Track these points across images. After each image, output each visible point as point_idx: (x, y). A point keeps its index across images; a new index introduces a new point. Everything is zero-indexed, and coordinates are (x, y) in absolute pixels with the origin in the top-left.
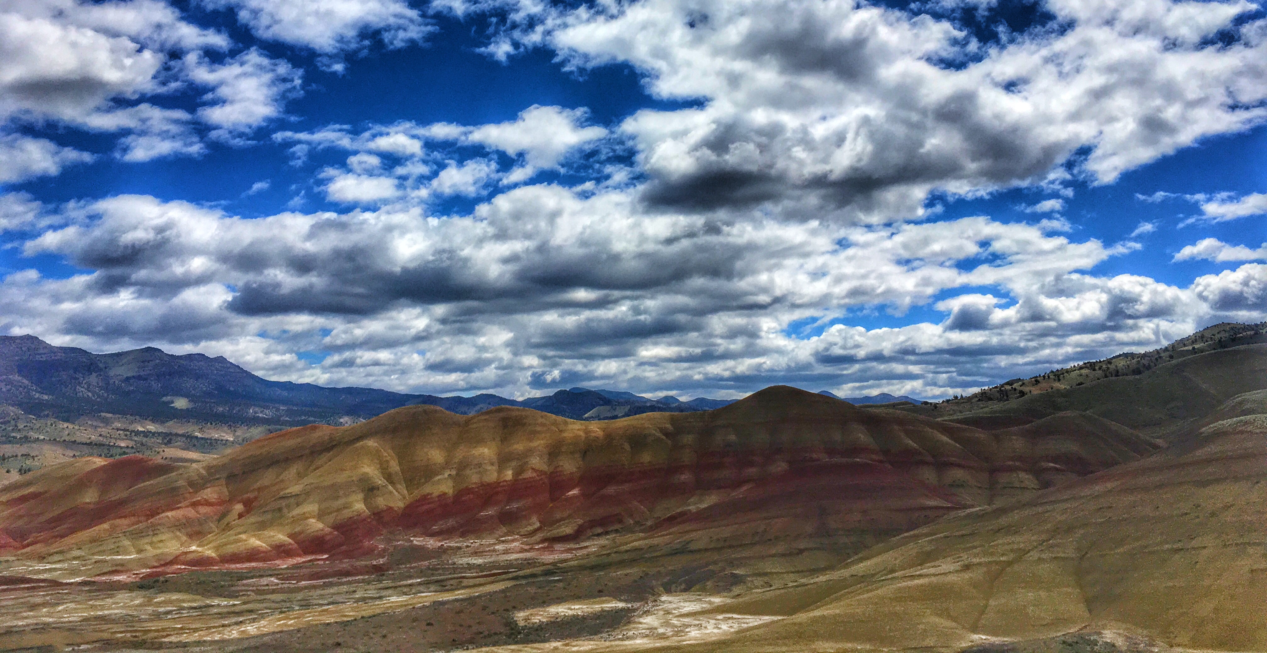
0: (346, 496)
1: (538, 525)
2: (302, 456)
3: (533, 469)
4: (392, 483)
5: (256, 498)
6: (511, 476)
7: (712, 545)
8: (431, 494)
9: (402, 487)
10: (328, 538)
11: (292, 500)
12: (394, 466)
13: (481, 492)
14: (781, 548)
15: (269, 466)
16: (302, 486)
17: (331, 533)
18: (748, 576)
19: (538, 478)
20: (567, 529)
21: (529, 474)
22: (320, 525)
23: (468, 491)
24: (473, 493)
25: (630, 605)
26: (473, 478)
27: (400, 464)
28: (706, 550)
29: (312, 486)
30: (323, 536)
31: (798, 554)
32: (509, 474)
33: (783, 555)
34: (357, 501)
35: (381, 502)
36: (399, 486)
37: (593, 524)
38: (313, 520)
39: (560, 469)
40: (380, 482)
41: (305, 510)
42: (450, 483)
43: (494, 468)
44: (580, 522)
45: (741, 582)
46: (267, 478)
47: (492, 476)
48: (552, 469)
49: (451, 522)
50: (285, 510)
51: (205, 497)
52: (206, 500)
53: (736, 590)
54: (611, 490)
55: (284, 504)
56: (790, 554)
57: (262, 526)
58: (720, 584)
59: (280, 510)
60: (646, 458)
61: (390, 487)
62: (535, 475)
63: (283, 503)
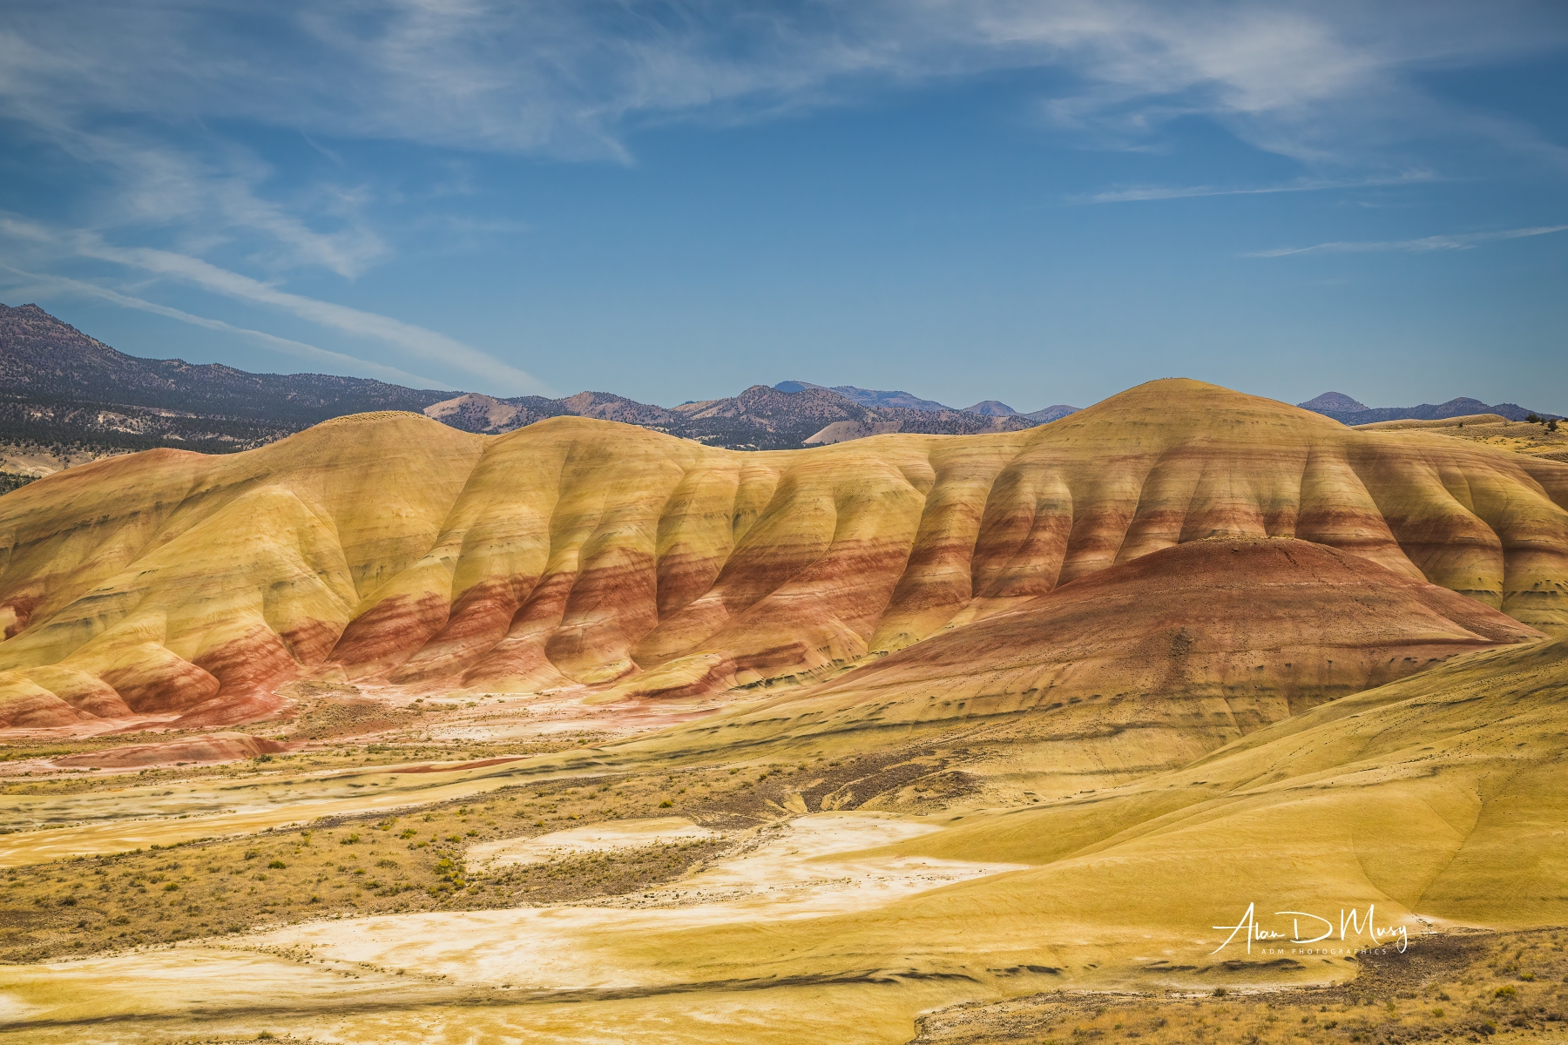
0: (225, 596)
1: (627, 664)
2: (135, 514)
3: (623, 549)
4: (323, 573)
5: (41, 598)
6: (576, 563)
7: (932, 715)
8: (404, 597)
9: (345, 582)
10: (181, 681)
11: (112, 605)
12: (329, 540)
13: (512, 596)
14: (1076, 721)
15: (68, 533)
16: (137, 574)
17: (188, 673)
18: (993, 779)
19: (631, 568)
20: (685, 673)
21: (611, 561)
22: (168, 656)
23: (482, 592)
24: (492, 597)
25: (718, 835)
26: (495, 568)
27: (341, 535)
28: (918, 724)
29: (155, 576)
30: (172, 679)
31: (1110, 735)
32: (571, 561)
33: (1081, 737)
34: (248, 608)
35: (297, 613)
36: (337, 579)
37: (741, 664)
38: (153, 646)
39: (681, 550)
40: (297, 571)
41: (137, 625)
42: (447, 577)
43: (538, 545)
44: (715, 659)
45: (970, 790)
46: (65, 557)
47: (533, 563)
48: (663, 551)
49: (444, 655)
50: (98, 626)
53: (957, 807)
54: (787, 596)
55: (95, 612)
56: (1095, 736)
57: (52, 654)
58: (930, 794)
59: (87, 622)
60: (866, 529)
61: (319, 582)
62: (624, 561)
63: (93, 610)
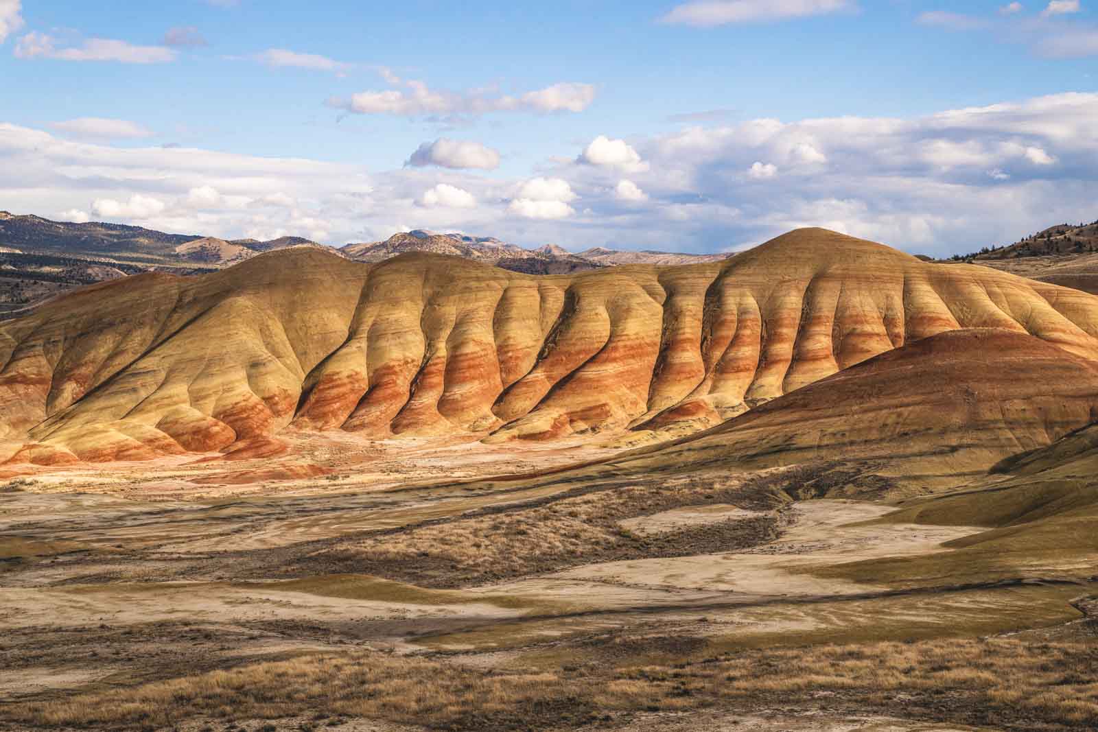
0: (223, 372)
1: (493, 418)
3: (475, 341)
4: (279, 357)
6: (446, 351)
7: (828, 441)
9: (293, 362)
10: (213, 430)
11: (149, 378)
12: (279, 334)
14: (925, 444)
15: (100, 330)
16: (160, 358)
17: (214, 424)
18: (898, 479)
19: (482, 353)
20: (540, 425)
21: (470, 349)
22: (197, 413)
23: (388, 369)
24: (394, 373)
25: (761, 514)
26: (394, 353)
27: (286, 331)
31: (950, 452)
32: (442, 349)
33: (933, 454)
34: (240, 381)
35: (271, 383)
36: (289, 361)
37: (571, 417)
38: (185, 406)
40: (264, 355)
41: (172, 393)
43: (417, 338)
45: (891, 486)
48: (499, 342)
49: (374, 412)
51: (21, 371)
52: (24, 376)
53: (891, 496)
54: (590, 372)
55: (138, 383)
58: (865, 489)
59: (135, 391)
60: (631, 328)
61: (278, 363)
